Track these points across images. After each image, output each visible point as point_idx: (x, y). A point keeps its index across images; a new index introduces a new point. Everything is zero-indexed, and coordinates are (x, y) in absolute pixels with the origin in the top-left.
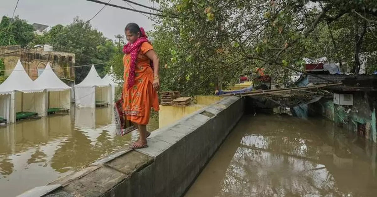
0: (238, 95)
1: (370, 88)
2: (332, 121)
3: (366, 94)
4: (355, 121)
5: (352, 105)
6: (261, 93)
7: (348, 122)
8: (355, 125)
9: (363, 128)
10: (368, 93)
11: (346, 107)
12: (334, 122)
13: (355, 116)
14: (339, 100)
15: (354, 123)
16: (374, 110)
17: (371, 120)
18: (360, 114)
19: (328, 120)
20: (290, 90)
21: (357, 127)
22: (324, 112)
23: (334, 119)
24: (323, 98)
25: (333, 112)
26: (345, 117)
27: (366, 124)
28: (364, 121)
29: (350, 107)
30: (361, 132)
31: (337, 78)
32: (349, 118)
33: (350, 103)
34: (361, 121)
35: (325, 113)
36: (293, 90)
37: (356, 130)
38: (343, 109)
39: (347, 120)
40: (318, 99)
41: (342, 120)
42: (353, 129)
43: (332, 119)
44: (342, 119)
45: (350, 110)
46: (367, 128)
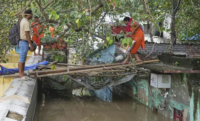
0: (33, 76)
1: (189, 69)
2: (145, 105)
3: (185, 76)
4: (171, 107)
5: (170, 87)
6: (65, 73)
7: (164, 108)
8: (171, 112)
9: (179, 115)
10: (187, 76)
11: (163, 90)
12: (148, 107)
13: (172, 101)
14: (157, 82)
15: (171, 109)
16: (193, 94)
17: (189, 106)
18: (178, 99)
19: (140, 104)
20: (102, 68)
21: (173, 113)
22: (135, 93)
23: (147, 104)
24: (135, 76)
25: (147, 94)
26: (161, 102)
27: (183, 111)
28: (182, 107)
29: (168, 90)
30: (177, 119)
31: (147, 47)
32: (165, 103)
33: (168, 85)
34: (179, 107)
35: (136, 95)
36: (105, 68)
37: (172, 117)
38: (160, 91)
39: (164, 106)
40: (129, 78)
41: (157, 106)
42: (169, 116)
43: (146, 103)
44: (157, 103)
45: (167, 93)
46: (185, 115)
